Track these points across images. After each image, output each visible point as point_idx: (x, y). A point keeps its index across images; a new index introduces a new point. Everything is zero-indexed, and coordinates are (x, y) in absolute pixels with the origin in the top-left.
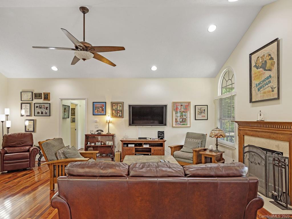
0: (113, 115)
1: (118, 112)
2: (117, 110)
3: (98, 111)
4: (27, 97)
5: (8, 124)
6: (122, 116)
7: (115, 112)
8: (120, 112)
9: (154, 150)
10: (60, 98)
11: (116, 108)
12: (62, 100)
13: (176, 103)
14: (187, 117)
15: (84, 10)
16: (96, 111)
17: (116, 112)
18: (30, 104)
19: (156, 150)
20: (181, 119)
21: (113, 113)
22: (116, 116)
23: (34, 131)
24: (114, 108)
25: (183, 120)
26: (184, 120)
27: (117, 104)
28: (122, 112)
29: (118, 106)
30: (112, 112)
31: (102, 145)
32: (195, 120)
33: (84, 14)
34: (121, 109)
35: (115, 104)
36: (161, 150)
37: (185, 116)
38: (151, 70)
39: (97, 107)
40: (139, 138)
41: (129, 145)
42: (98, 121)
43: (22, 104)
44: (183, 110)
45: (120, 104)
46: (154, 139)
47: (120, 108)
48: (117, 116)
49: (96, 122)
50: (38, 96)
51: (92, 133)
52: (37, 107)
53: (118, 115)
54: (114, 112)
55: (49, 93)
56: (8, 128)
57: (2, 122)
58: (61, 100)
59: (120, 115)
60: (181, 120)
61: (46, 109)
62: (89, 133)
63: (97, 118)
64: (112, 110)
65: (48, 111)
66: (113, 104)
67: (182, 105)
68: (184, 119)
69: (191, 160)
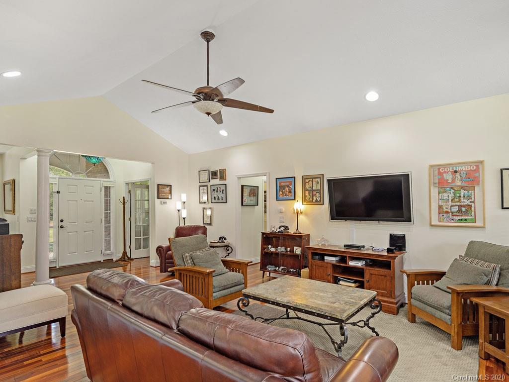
0: (305, 199)
1: (314, 193)
2: (313, 190)
3: (283, 192)
4: (205, 176)
5: (184, 214)
6: (320, 202)
7: (309, 193)
8: (318, 194)
9: (371, 274)
10: (236, 176)
11: (311, 186)
12: (240, 178)
13: (439, 167)
14: (474, 202)
15: (208, 36)
16: (281, 192)
17: (311, 194)
18: (207, 186)
19: (375, 275)
20: (453, 206)
21: (305, 196)
22: (311, 202)
23: (210, 224)
24: (307, 186)
25: (460, 211)
26: (463, 209)
27: (313, 178)
28: (320, 194)
29: (314, 183)
30: (305, 194)
31: (287, 251)
32: (501, 210)
33: (208, 41)
34: (319, 188)
35: (309, 180)
36: (386, 276)
37: (469, 197)
38: (366, 99)
39: (282, 186)
40: (346, 246)
41: (326, 258)
42: (284, 210)
43: (200, 186)
44: (459, 183)
45: (317, 179)
46: (378, 251)
47: (317, 186)
48: (313, 202)
49: (281, 212)
50: (214, 174)
51: (273, 231)
52: (214, 190)
53: (315, 199)
54: (307, 195)
55: (225, 169)
56: (184, 218)
57: (179, 211)
58: (238, 178)
59: (318, 199)
60: (455, 209)
61: (223, 193)
62: (268, 231)
63: (283, 206)
64: (305, 190)
65: (224, 196)
66: (305, 179)
67: (456, 172)
68: (464, 206)
69: (445, 313)
